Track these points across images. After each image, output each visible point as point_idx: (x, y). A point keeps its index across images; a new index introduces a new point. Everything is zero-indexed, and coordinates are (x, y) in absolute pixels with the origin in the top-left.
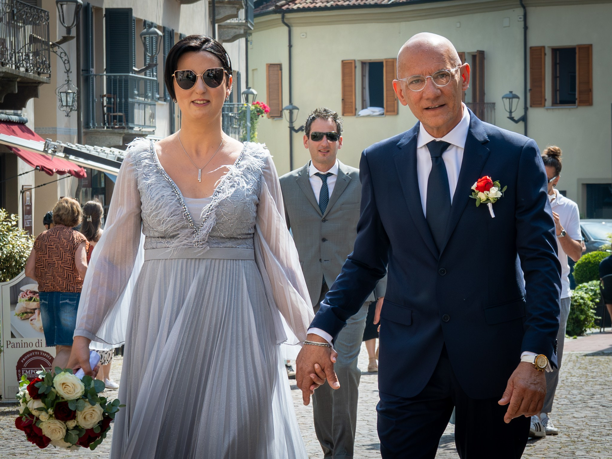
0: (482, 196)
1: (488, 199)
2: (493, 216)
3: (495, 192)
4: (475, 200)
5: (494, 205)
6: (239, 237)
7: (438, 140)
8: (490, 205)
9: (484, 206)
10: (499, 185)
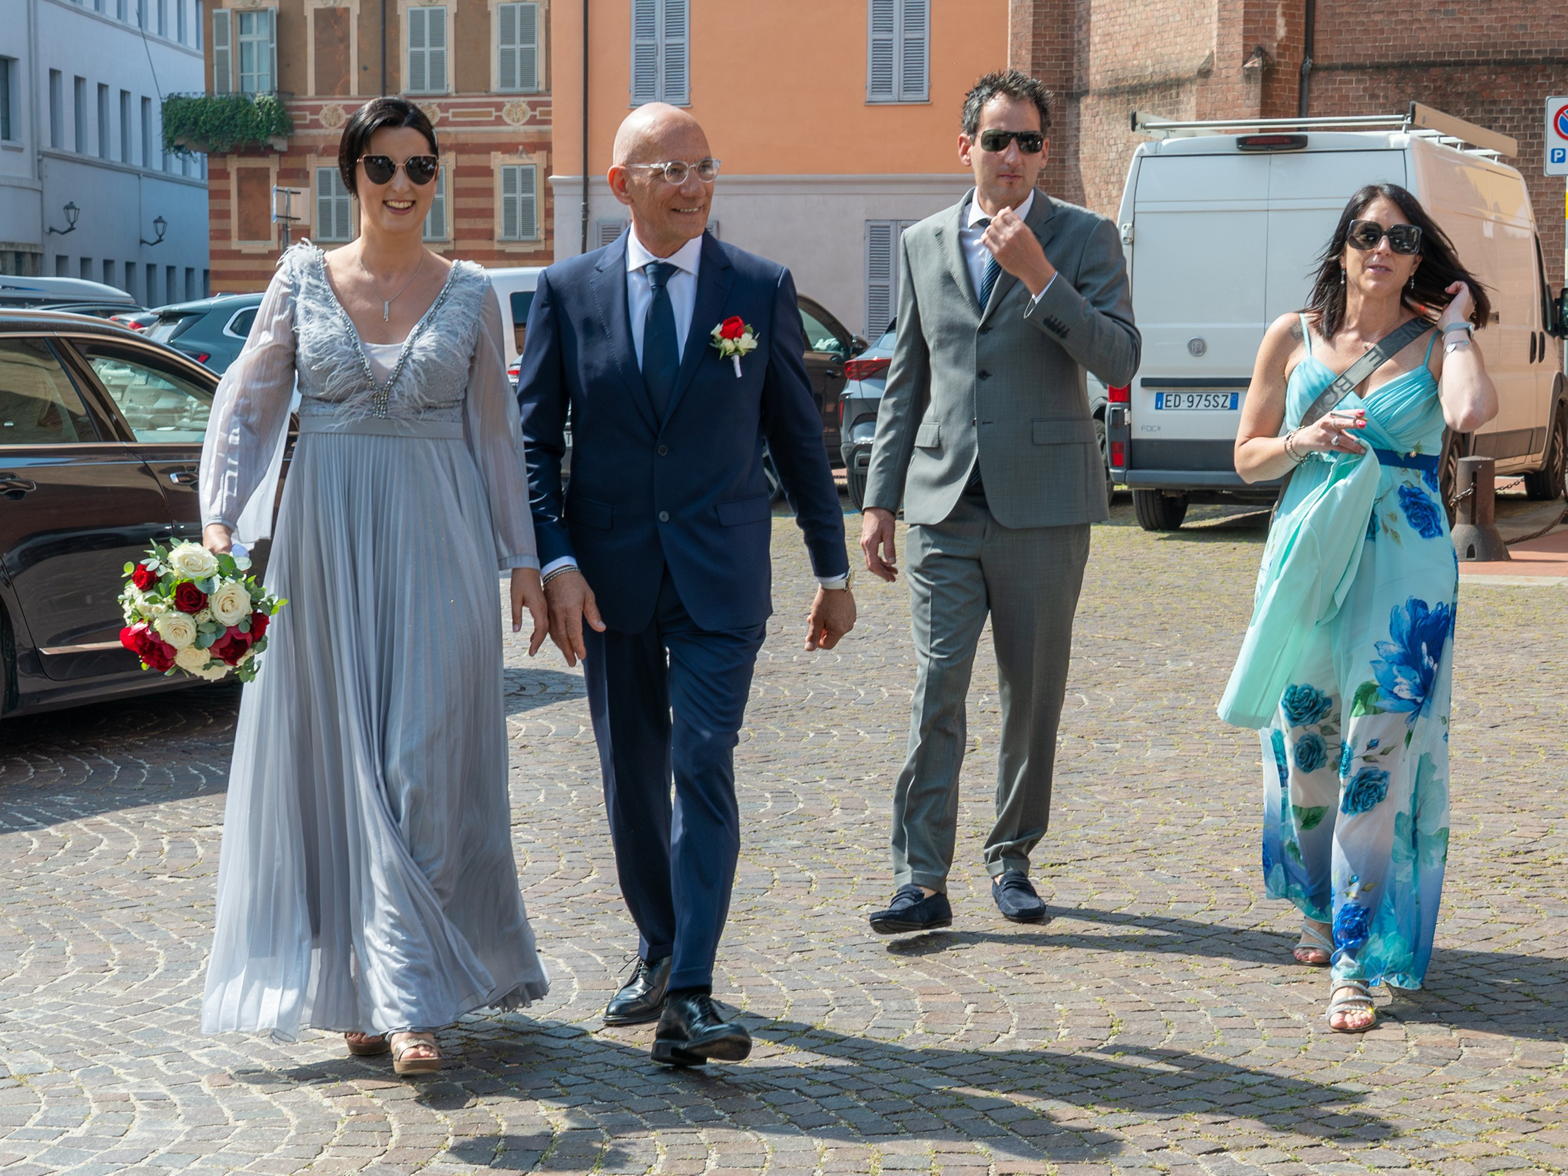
0: (728, 345)
1: (737, 350)
2: (739, 374)
3: (747, 341)
4: (719, 351)
5: (741, 358)
6: (442, 405)
7: (662, 261)
8: (736, 359)
9: (728, 360)
10: (751, 330)
